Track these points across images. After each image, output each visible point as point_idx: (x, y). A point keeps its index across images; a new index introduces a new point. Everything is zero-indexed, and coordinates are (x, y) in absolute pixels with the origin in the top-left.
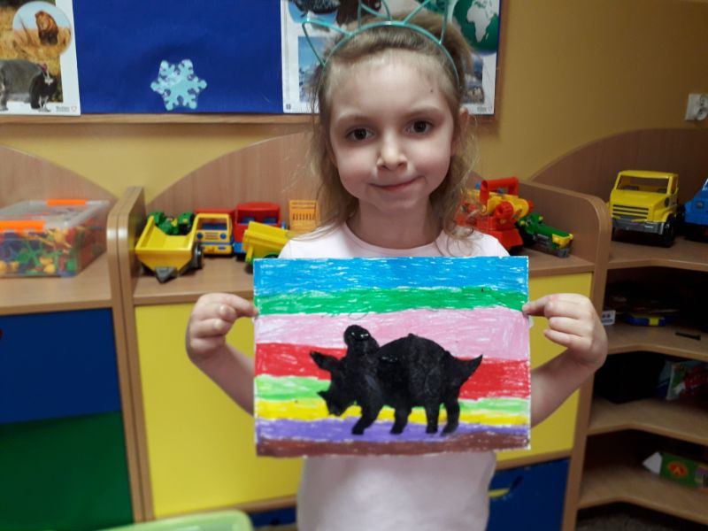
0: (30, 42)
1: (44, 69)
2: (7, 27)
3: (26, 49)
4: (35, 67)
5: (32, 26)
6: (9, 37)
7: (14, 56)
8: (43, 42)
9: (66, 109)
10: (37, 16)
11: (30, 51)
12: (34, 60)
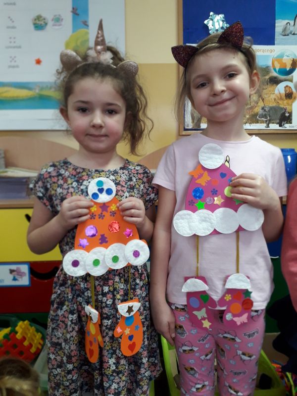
0: (281, 99)
1: (285, 110)
2: (273, 92)
3: (279, 101)
4: (282, 109)
5: (283, 92)
6: (273, 96)
7: (274, 105)
8: (286, 99)
9: (293, 127)
10: (285, 88)
11: (280, 102)
12: (282, 106)
